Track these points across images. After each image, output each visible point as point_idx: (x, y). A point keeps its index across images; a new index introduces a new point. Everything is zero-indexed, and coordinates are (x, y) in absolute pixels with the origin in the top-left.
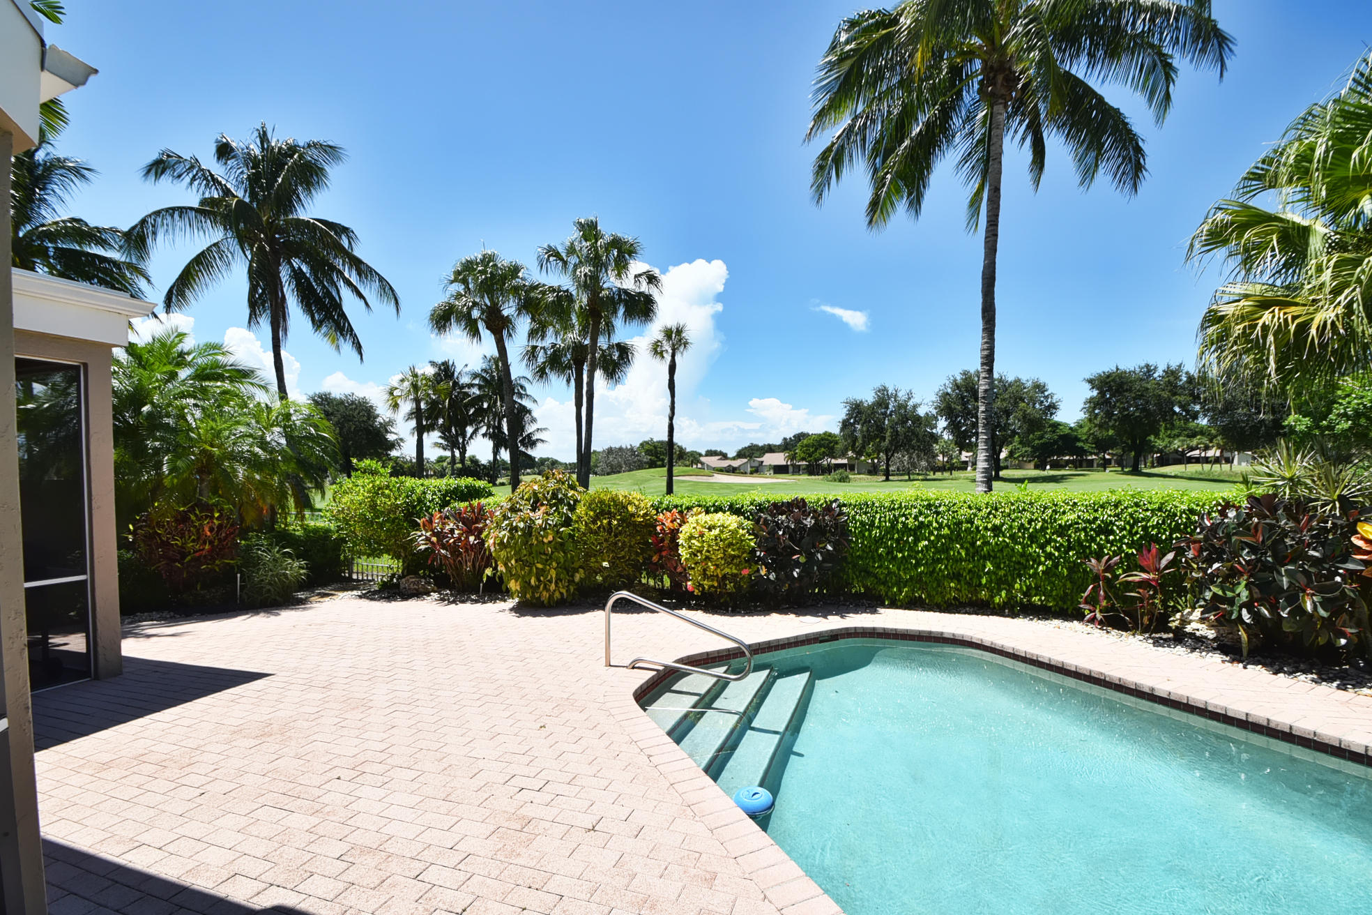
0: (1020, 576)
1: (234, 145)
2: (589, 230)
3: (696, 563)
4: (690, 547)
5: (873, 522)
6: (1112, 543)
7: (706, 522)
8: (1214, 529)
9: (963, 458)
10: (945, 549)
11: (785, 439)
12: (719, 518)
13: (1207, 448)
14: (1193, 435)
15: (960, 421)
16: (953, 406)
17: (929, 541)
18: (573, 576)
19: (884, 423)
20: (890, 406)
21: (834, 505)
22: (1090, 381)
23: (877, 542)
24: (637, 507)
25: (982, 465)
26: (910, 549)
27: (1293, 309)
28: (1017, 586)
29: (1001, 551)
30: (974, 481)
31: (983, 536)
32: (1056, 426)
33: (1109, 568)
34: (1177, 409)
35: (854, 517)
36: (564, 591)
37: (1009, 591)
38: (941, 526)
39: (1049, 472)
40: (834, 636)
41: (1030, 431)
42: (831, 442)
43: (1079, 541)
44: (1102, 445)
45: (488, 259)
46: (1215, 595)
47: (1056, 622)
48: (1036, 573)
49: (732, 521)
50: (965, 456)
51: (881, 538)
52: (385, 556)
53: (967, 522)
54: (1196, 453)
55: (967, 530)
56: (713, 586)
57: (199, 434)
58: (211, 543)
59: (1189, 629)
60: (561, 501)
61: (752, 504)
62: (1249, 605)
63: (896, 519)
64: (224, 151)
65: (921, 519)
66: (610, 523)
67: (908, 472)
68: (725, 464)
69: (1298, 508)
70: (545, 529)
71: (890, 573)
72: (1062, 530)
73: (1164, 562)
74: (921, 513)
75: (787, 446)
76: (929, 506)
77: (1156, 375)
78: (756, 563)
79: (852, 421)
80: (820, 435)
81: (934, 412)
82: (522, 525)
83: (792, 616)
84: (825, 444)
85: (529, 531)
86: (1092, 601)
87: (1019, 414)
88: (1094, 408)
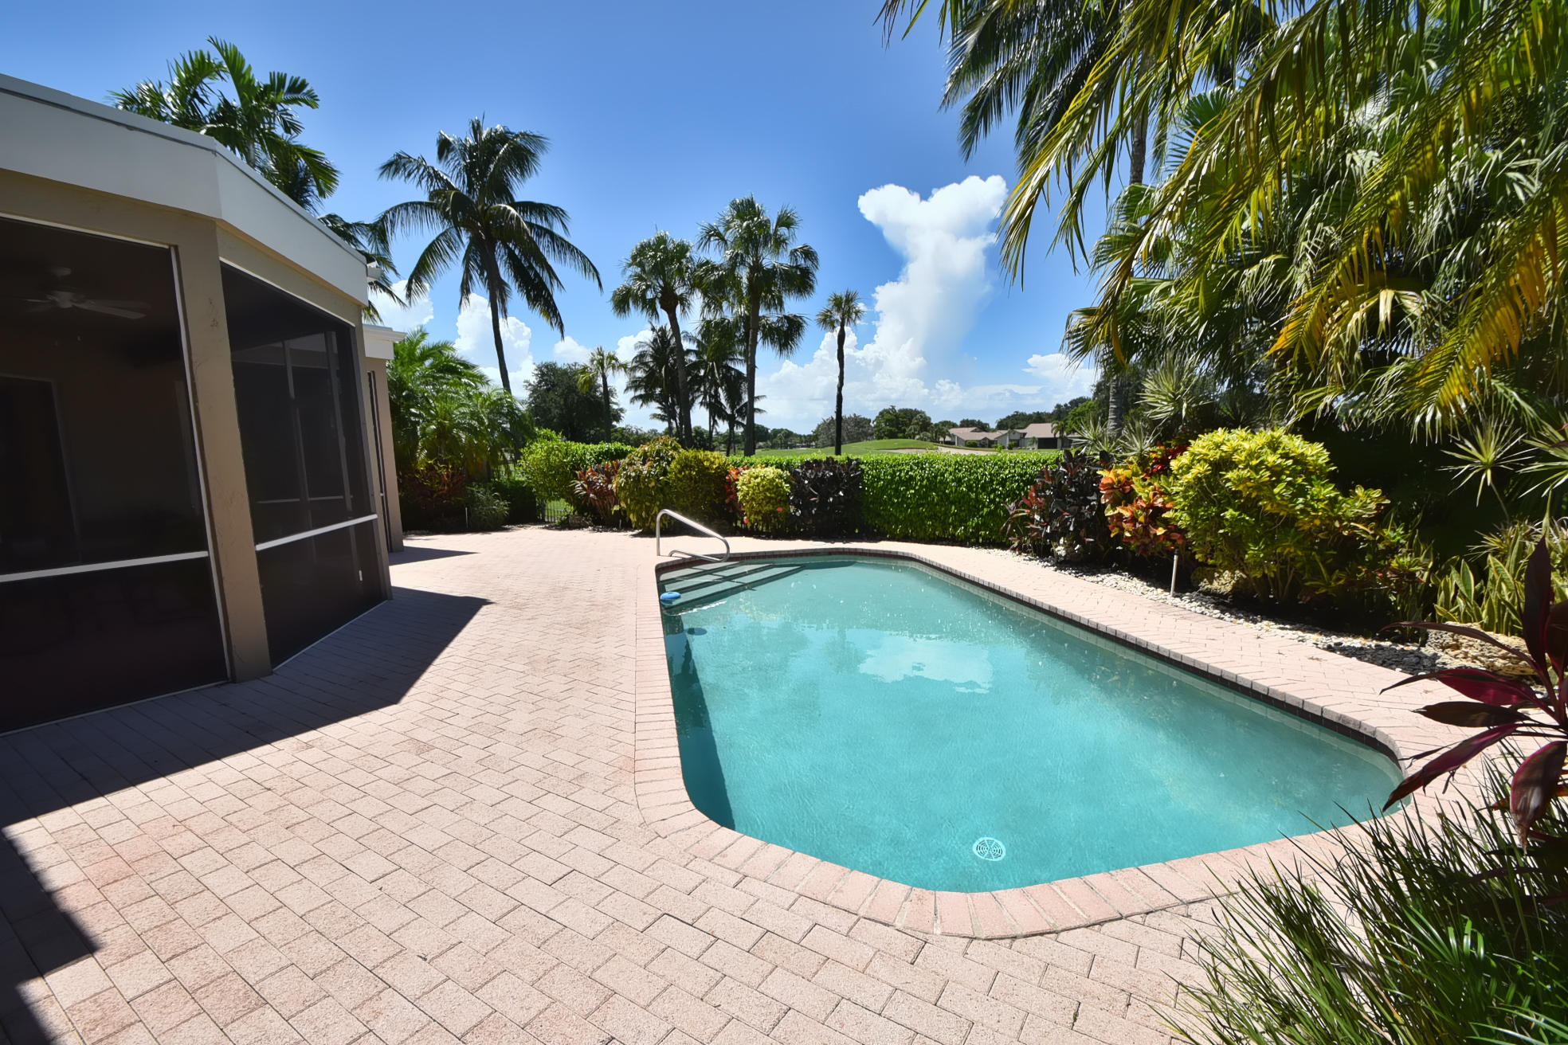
0: (973, 516)
1: (451, 139)
2: (746, 209)
3: (748, 503)
4: (743, 491)
5: (880, 476)
7: (754, 473)
10: (925, 496)
12: (764, 470)
17: (915, 489)
21: (854, 463)
23: (882, 491)
24: (712, 463)
26: (903, 496)
28: (970, 524)
29: (962, 497)
31: (951, 486)
35: (867, 472)
38: (923, 479)
45: (661, 240)
47: (995, 550)
48: (983, 514)
49: (771, 472)
51: (885, 488)
52: (562, 500)
53: (941, 475)
55: (940, 481)
56: (757, 519)
57: (436, 412)
58: (448, 486)
60: (662, 458)
64: (444, 147)
65: (911, 473)
68: (980, 436)
70: (649, 478)
71: (890, 514)
72: (1003, 482)
74: (911, 469)
75: (1058, 414)
76: (917, 464)
78: (788, 503)
82: (633, 474)
83: (811, 541)
85: (638, 478)
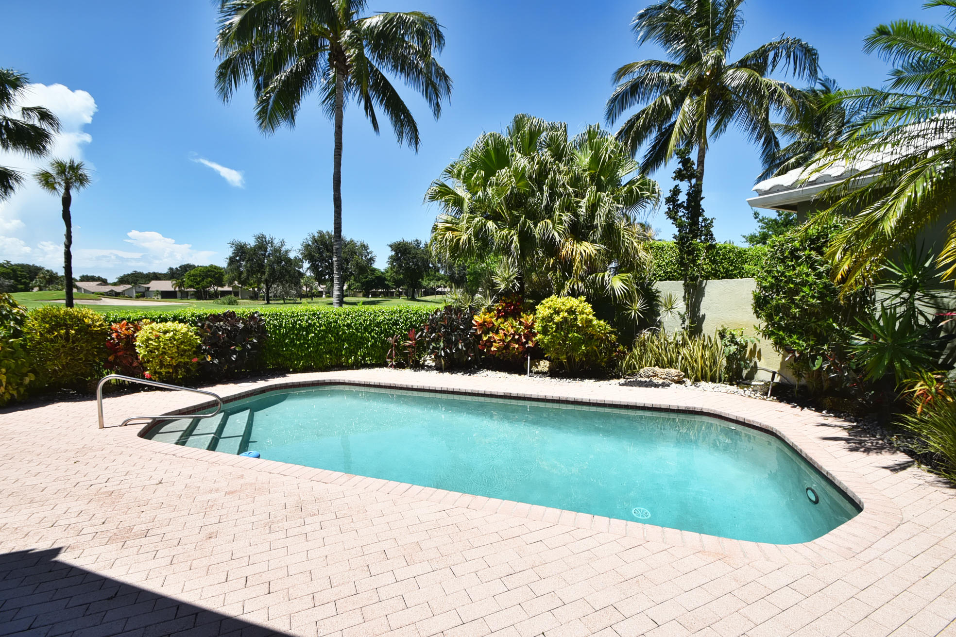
0: (360, 348)
3: (153, 358)
4: (147, 347)
5: (281, 325)
6: (398, 329)
7: (160, 328)
8: (433, 320)
9: (320, 289)
10: (323, 337)
11: (171, 269)
12: (169, 325)
13: (445, 287)
14: (438, 280)
15: (318, 265)
16: (313, 253)
17: (315, 333)
18: (22, 379)
19: (264, 262)
20: (268, 250)
21: (256, 315)
22: (391, 246)
23: (284, 336)
24: (93, 320)
25: (336, 293)
26: (304, 339)
27: (456, 232)
28: (359, 353)
29: (351, 336)
30: (332, 304)
31: (343, 329)
32: (374, 270)
33: (396, 341)
34: (431, 265)
35: (269, 322)
36: (15, 393)
37: (355, 357)
38: (321, 325)
39: (371, 299)
40: (263, 391)
41: (360, 274)
42: (216, 273)
43: (385, 329)
44: (398, 283)
46: (433, 347)
47: (377, 369)
48: (368, 346)
49: (182, 328)
50: (322, 288)
51: (287, 334)
53: (334, 322)
54: (440, 289)
55: (335, 326)
56: (168, 372)
59: (426, 363)
61: (193, 316)
62: (443, 349)
63: (295, 322)
65: (310, 322)
66: (67, 333)
67: (283, 298)
68: (107, 289)
69: (459, 310)
71: (292, 353)
72: (378, 325)
73: (418, 336)
74: (309, 318)
75: (173, 275)
76: (314, 315)
77: (421, 246)
78: (203, 354)
79: (238, 258)
80: (206, 267)
81: (301, 257)
83: (232, 385)
84: (213, 275)
86: (390, 357)
87: (354, 263)
88: (393, 262)
